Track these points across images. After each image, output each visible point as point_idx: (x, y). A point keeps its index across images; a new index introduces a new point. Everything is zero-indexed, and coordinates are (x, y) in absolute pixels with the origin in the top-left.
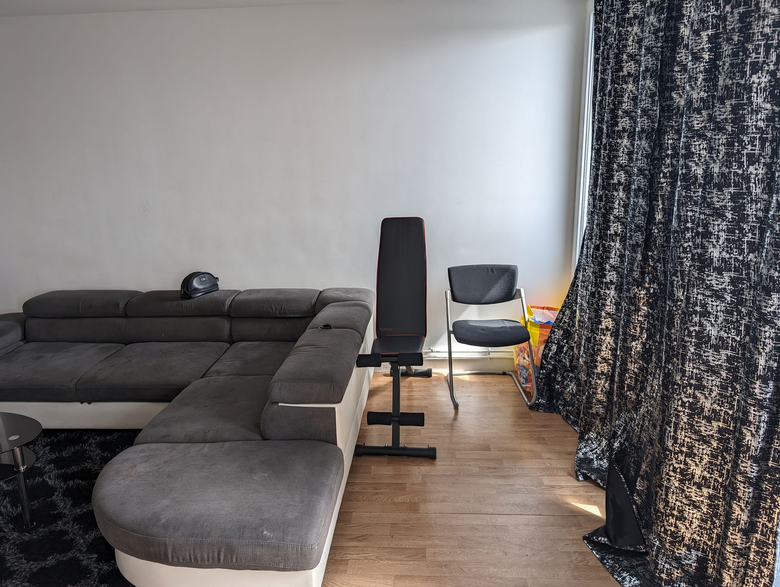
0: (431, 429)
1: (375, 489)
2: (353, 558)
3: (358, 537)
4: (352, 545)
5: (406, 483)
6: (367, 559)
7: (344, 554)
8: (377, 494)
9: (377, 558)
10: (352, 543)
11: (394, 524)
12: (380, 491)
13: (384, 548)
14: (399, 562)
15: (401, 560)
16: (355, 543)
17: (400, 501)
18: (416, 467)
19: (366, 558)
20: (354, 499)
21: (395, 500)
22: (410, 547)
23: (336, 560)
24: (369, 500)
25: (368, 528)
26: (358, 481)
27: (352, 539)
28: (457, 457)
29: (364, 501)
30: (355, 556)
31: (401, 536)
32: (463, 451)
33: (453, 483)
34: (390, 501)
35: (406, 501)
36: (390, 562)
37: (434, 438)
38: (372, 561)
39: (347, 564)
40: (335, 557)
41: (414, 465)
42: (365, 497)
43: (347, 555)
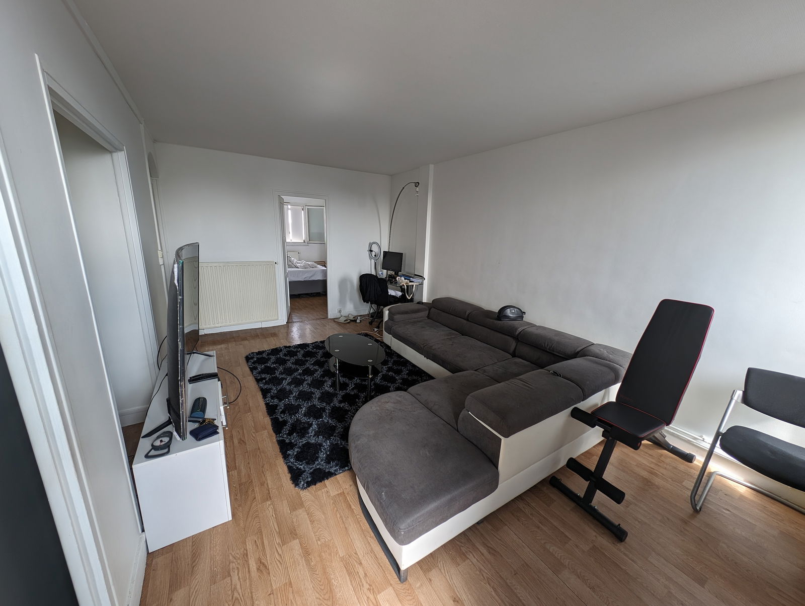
0: (645, 511)
1: (540, 523)
2: (472, 560)
3: (492, 548)
4: (482, 551)
5: (570, 539)
6: (480, 572)
7: (470, 552)
8: (538, 527)
9: (488, 578)
10: (483, 548)
11: (527, 565)
12: (543, 527)
13: (500, 576)
14: (500, 601)
15: (502, 601)
16: (484, 551)
17: (551, 550)
18: (594, 534)
19: (480, 570)
20: (517, 516)
21: (548, 546)
22: (521, 598)
23: (461, 550)
24: (527, 527)
25: (505, 548)
26: (533, 505)
27: (485, 545)
28: (649, 559)
29: (522, 524)
30: (474, 560)
31: (523, 582)
32: (662, 559)
33: (620, 581)
34: (543, 542)
35: (556, 556)
36: (493, 593)
37: (639, 522)
38: (482, 577)
39: (465, 561)
40: (463, 547)
41: (594, 531)
42: (526, 522)
43: (471, 555)
